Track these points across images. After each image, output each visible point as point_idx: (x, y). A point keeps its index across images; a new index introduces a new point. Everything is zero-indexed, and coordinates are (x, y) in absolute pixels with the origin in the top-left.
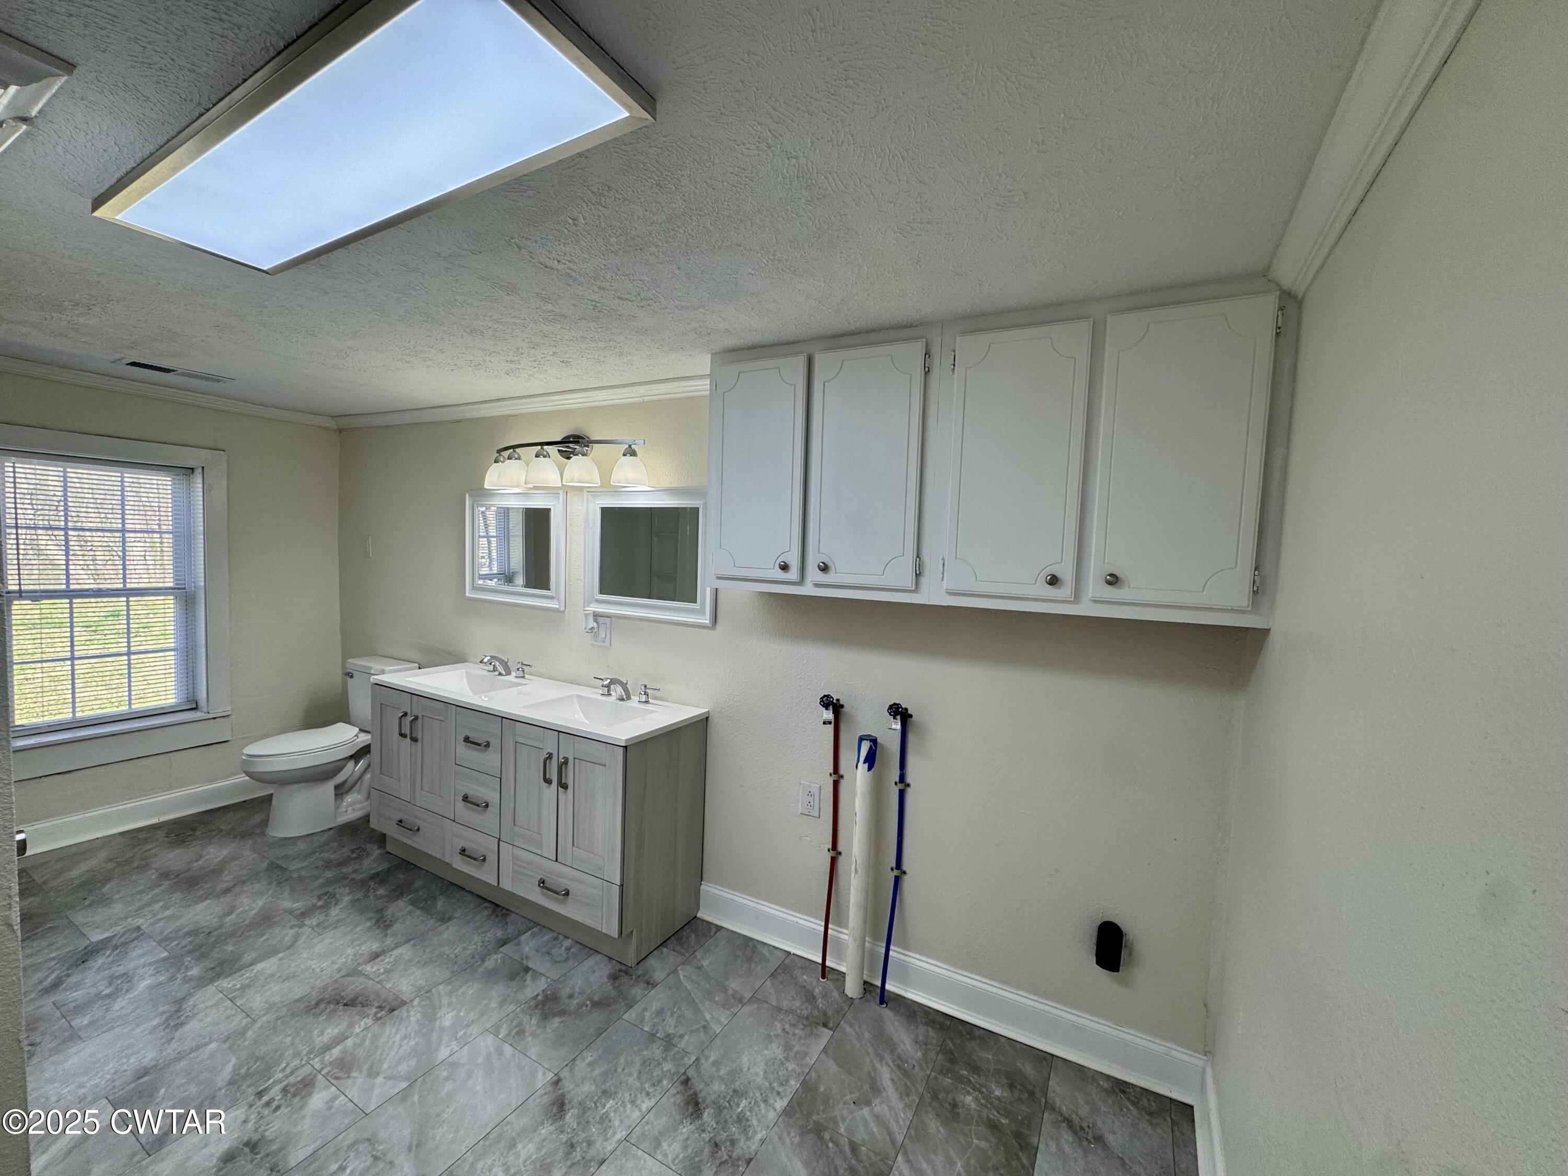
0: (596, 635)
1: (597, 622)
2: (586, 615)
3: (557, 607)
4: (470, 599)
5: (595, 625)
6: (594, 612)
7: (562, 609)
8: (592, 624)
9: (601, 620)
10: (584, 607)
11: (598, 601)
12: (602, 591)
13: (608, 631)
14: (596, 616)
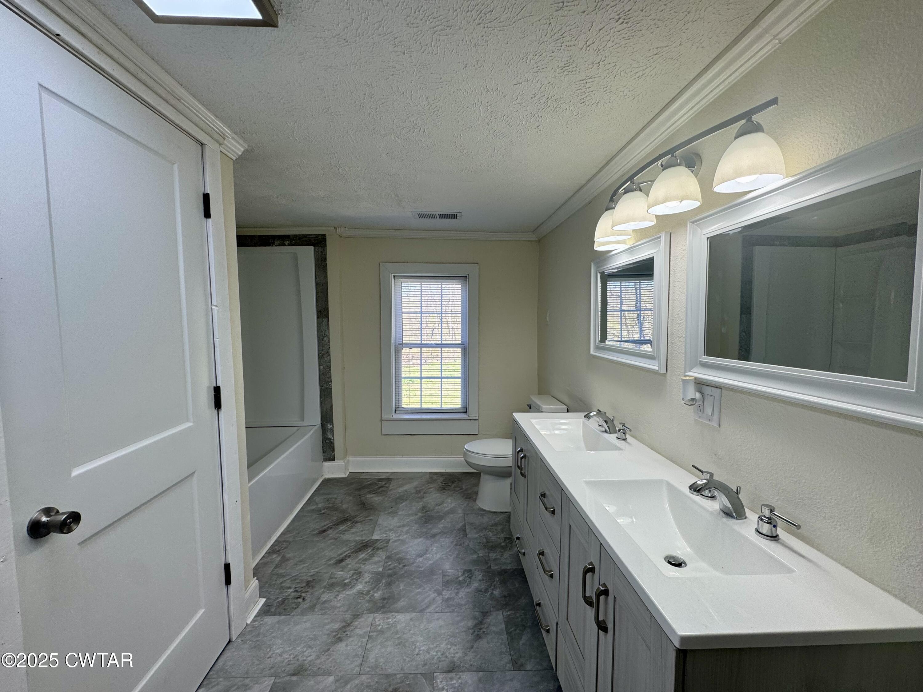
0: (701, 409)
1: (701, 393)
2: (685, 382)
3: (657, 368)
4: (594, 357)
5: (698, 395)
6: (696, 378)
7: (663, 371)
8: (692, 393)
9: (707, 390)
10: (685, 372)
11: (704, 365)
12: (709, 351)
13: (717, 404)
14: (700, 384)
